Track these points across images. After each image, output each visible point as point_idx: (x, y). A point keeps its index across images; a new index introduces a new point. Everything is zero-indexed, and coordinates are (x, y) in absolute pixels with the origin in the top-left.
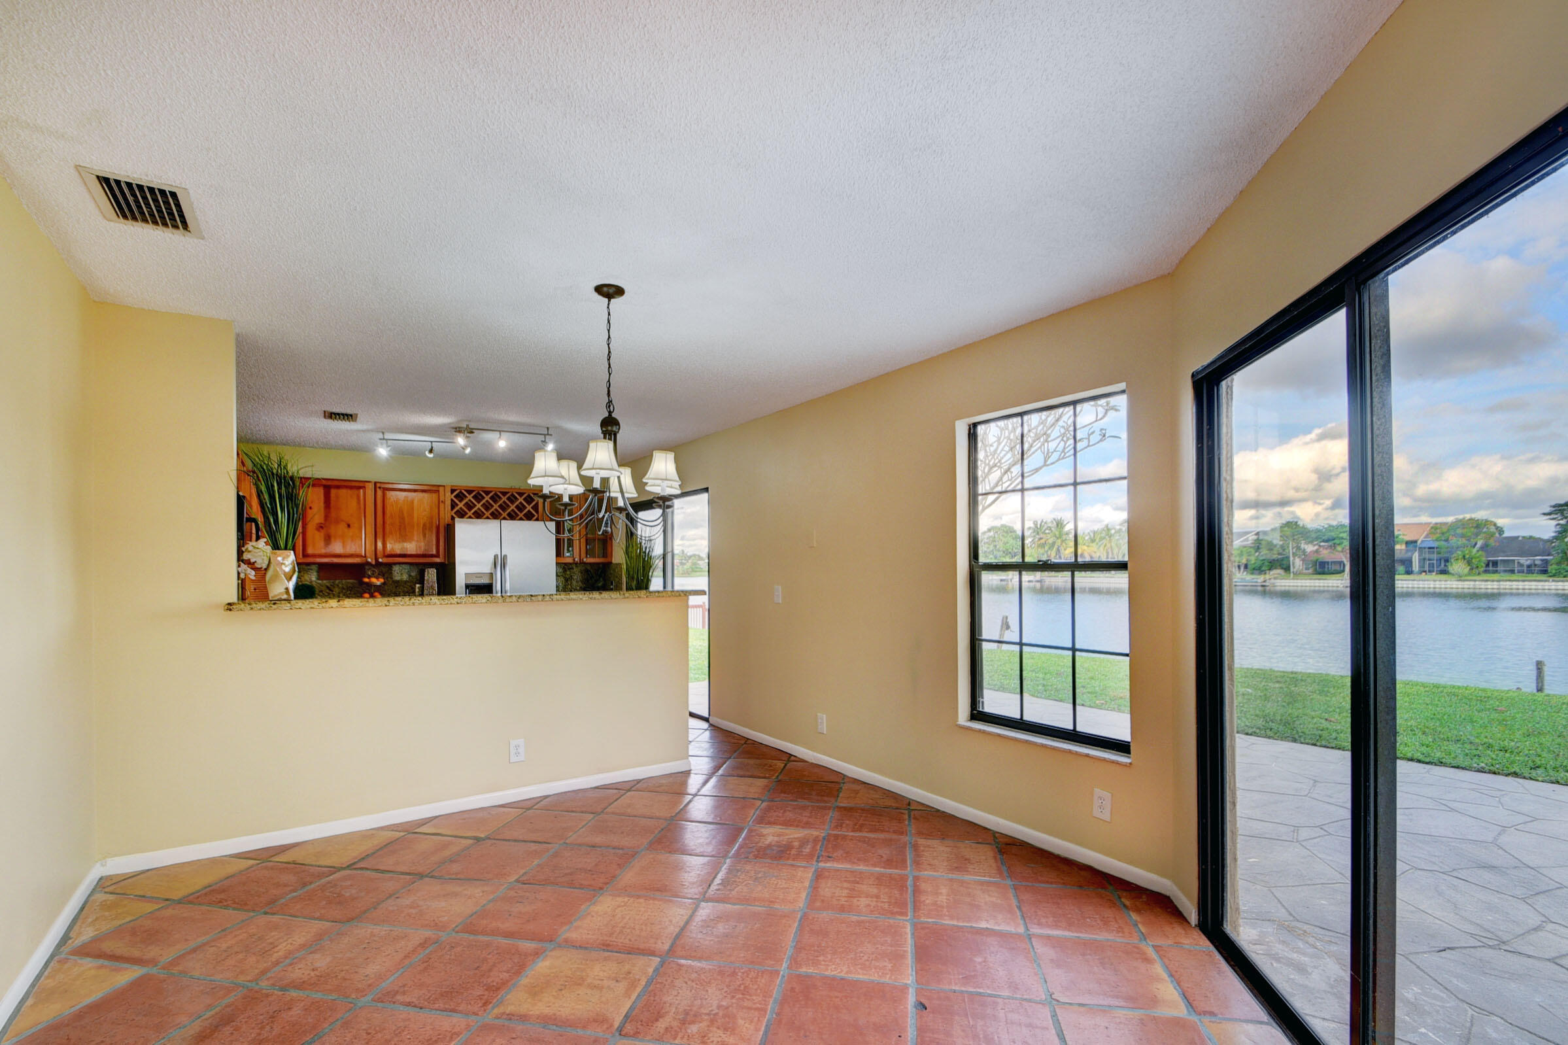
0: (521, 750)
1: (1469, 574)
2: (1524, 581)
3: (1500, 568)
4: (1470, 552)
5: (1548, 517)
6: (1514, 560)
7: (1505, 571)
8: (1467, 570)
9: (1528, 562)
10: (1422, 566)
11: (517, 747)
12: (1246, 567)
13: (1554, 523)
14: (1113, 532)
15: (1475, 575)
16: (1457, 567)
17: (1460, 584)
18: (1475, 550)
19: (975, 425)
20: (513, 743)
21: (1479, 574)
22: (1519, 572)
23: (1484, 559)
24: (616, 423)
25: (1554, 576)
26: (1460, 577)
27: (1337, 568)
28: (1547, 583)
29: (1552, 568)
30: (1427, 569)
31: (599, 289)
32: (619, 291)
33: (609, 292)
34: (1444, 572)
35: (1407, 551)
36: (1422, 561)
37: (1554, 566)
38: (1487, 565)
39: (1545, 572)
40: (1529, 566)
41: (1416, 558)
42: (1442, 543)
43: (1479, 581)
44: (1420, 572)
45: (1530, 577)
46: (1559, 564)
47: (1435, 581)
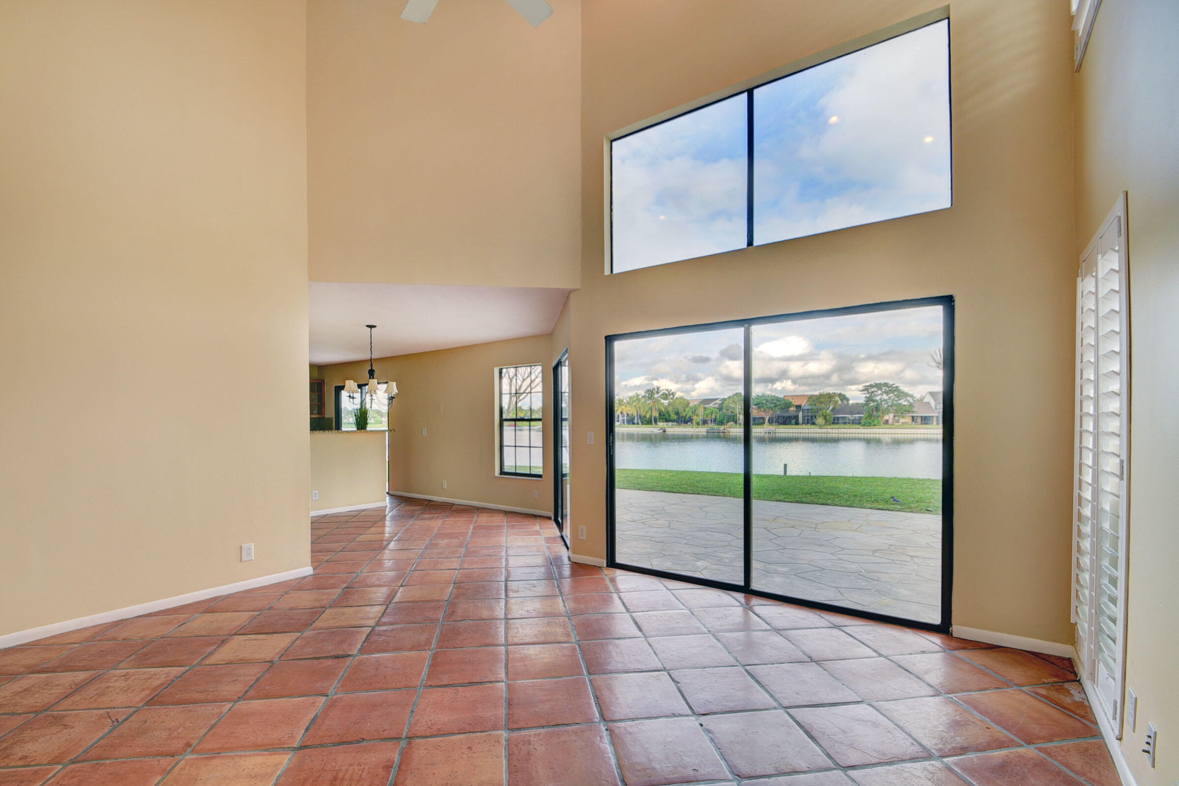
0: (317, 495)
1: (825, 424)
2: (850, 428)
3: (840, 421)
4: (826, 412)
5: (861, 392)
6: (846, 417)
7: (842, 423)
8: (824, 422)
9: (853, 418)
10: (803, 420)
11: (315, 494)
12: (715, 420)
13: (864, 396)
14: (640, 397)
15: (828, 425)
16: (820, 420)
17: (820, 431)
18: (828, 411)
19: (502, 369)
20: (314, 492)
21: (830, 425)
22: (848, 423)
23: (832, 416)
24: (374, 371)
25: (864, 425)
26: (821, 426)
27: (761, 421)
28: (860, 430)
29: (863, 421)
30: (806, 422)
31: (368, 326)
32: (375, 327)
33: (371, 327)
34: (813, 424)
35: (797, 412)
36: (804, 417)
37: (864, 420)
38: (834, 420)
39: (860, 423)
40: (853, 420)
41: (800, 414)
42: (814, 407)
43: (830, 428)
44: (802, 424)
45: (854, 426)
46: (866, 419)
47: (808, 429)
